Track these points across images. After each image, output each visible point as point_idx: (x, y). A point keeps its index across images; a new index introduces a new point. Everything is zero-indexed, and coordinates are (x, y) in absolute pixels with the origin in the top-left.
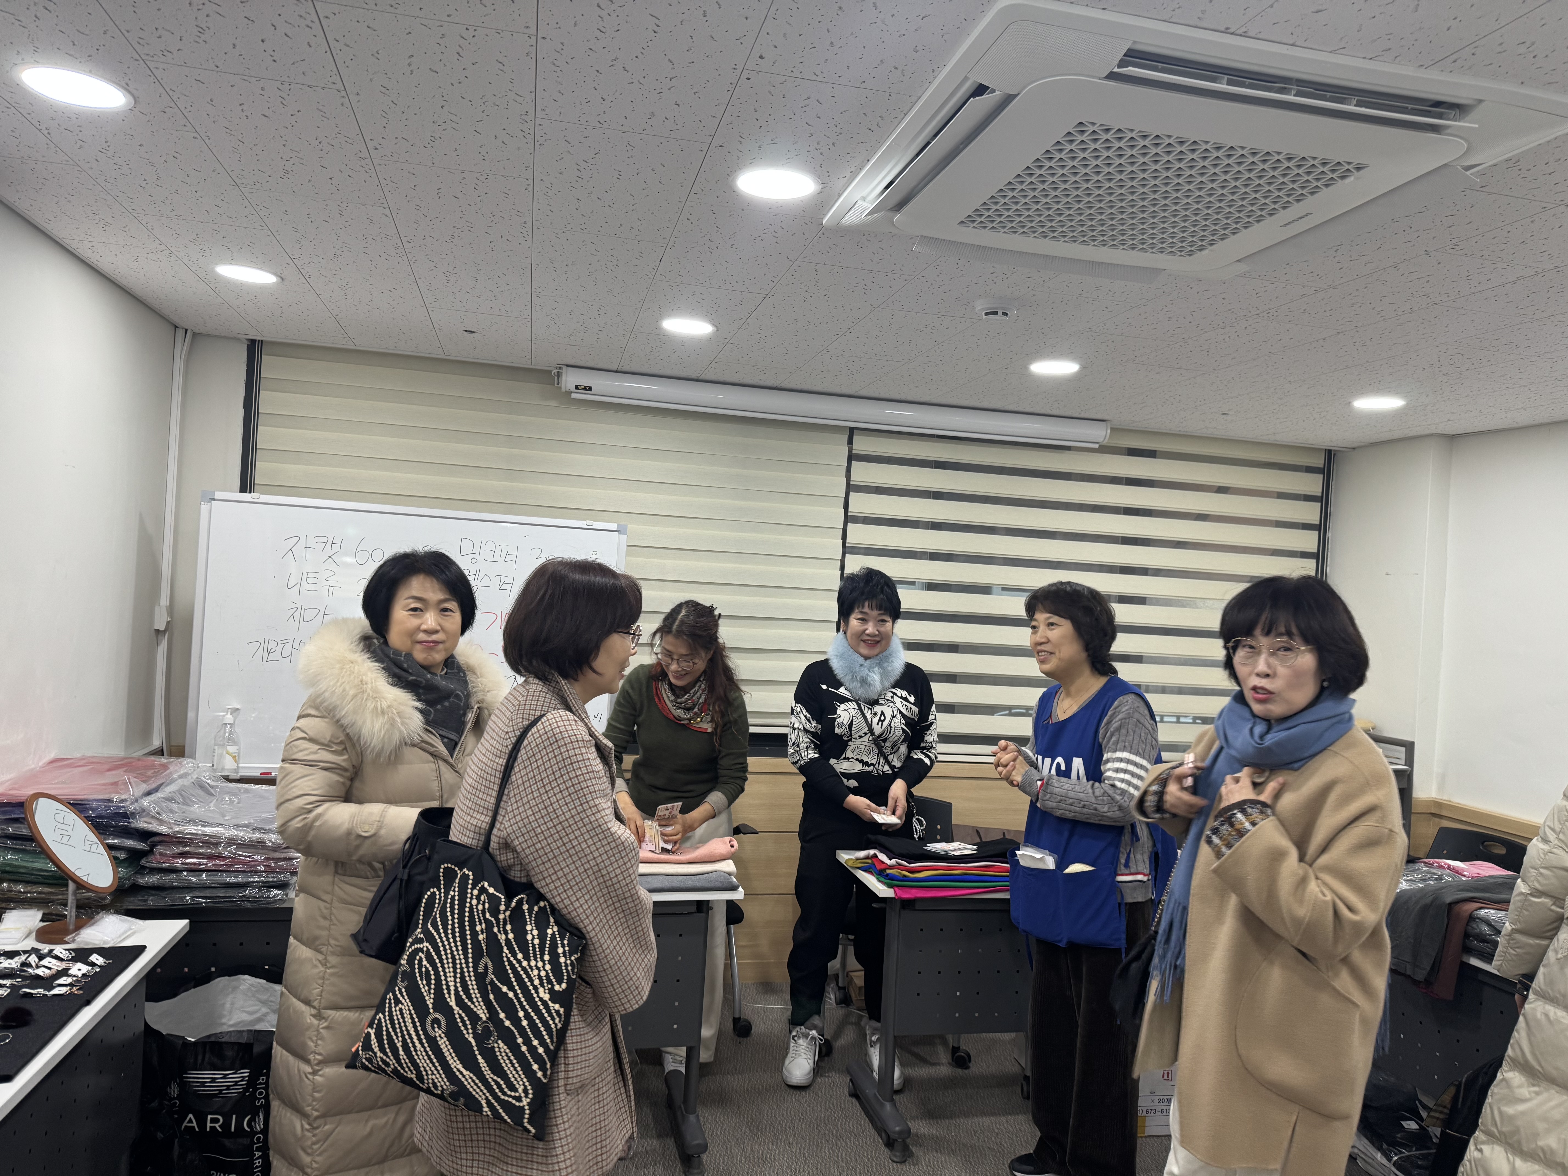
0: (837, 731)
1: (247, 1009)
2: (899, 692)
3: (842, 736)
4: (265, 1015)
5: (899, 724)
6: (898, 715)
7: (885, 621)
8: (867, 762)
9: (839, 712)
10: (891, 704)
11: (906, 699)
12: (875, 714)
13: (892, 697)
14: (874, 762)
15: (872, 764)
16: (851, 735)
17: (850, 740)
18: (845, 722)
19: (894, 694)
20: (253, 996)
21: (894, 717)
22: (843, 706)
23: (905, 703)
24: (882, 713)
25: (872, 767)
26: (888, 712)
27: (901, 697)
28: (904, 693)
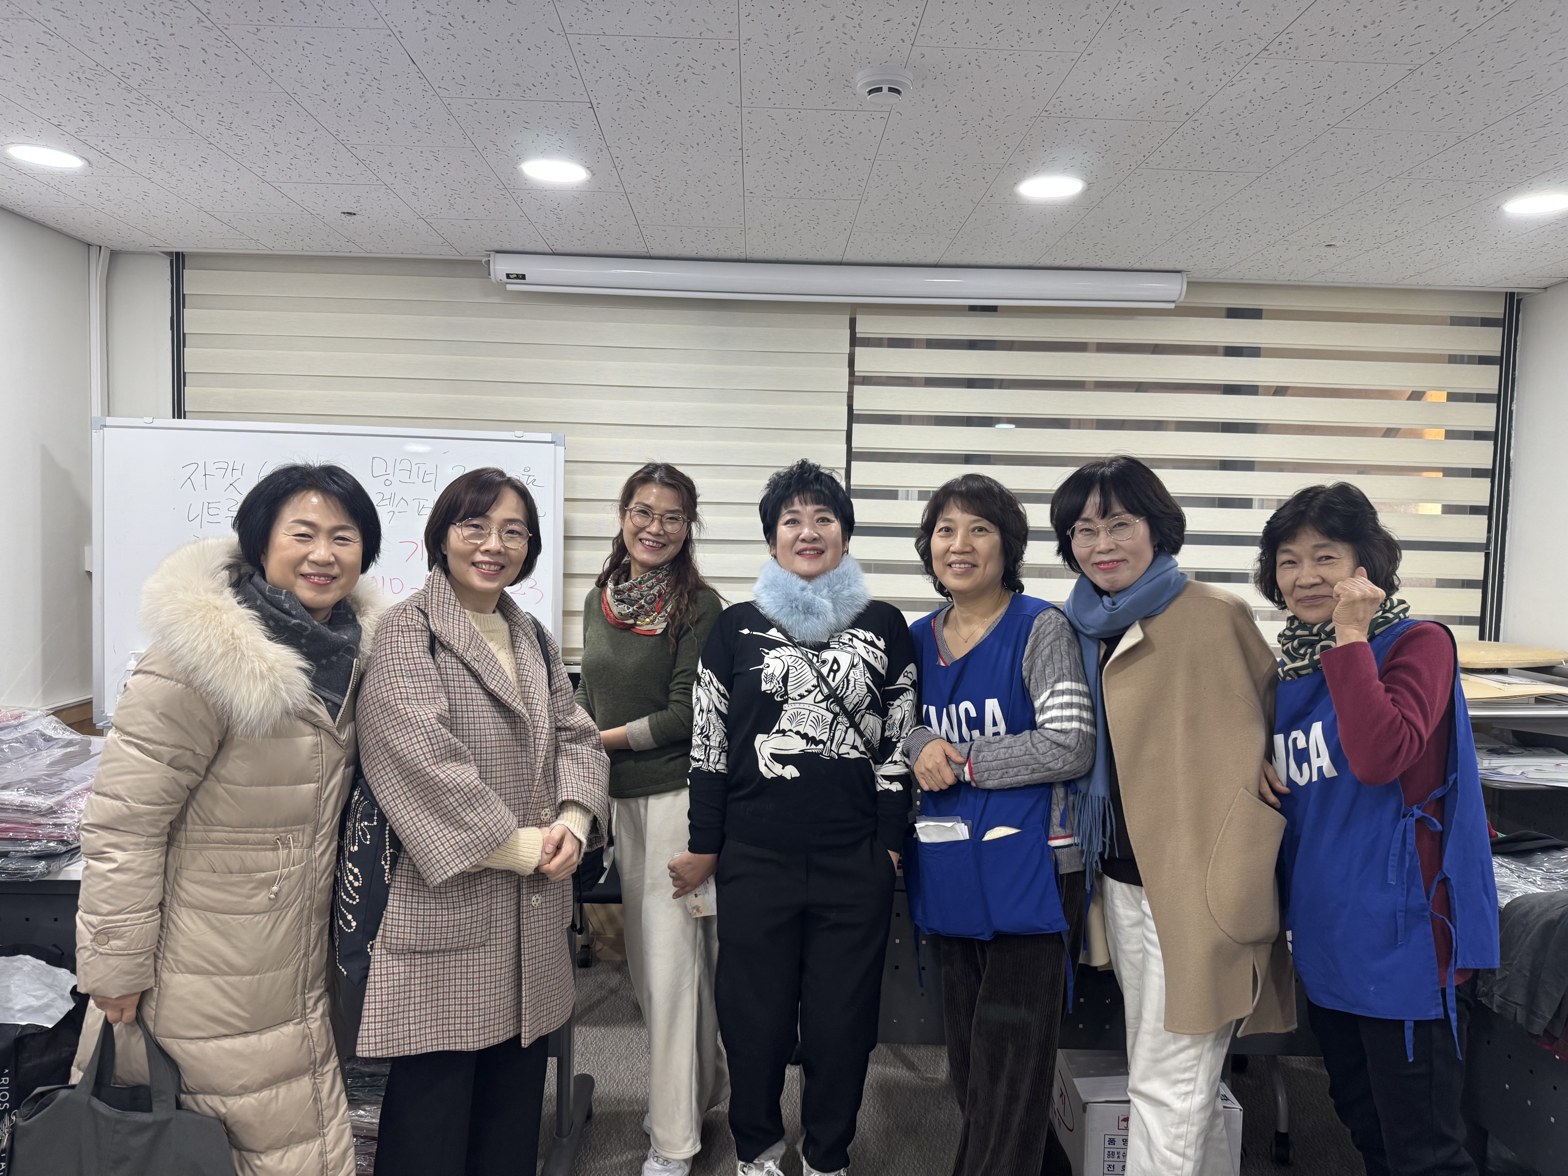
0: (765, 687)
1: (34, 994)
2: (861, 633)
3: (772, 695)
4: (54, 1000)
5: (860, 678)
6: (861, 664)
7: (829, 521)
8: (813, 738)
9: (767, 660)
10: (850, 649)
11: (872, 644)
12: (824, 662)
13: (851, 640)
14: (824, 737)
15: (821, 741)
16: (786, 693)
17: (786, 701)
18: (777, 673)
19: (853, 635)
20: (38, 979)
21: (853, 666)
22: (773, 653)
23: (871, 649)
24: (835, 661)
25: (821, 746)
26: (845, 660)
27: (865, 641)
28: (870, 636)
